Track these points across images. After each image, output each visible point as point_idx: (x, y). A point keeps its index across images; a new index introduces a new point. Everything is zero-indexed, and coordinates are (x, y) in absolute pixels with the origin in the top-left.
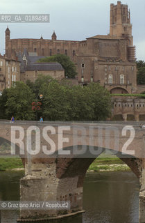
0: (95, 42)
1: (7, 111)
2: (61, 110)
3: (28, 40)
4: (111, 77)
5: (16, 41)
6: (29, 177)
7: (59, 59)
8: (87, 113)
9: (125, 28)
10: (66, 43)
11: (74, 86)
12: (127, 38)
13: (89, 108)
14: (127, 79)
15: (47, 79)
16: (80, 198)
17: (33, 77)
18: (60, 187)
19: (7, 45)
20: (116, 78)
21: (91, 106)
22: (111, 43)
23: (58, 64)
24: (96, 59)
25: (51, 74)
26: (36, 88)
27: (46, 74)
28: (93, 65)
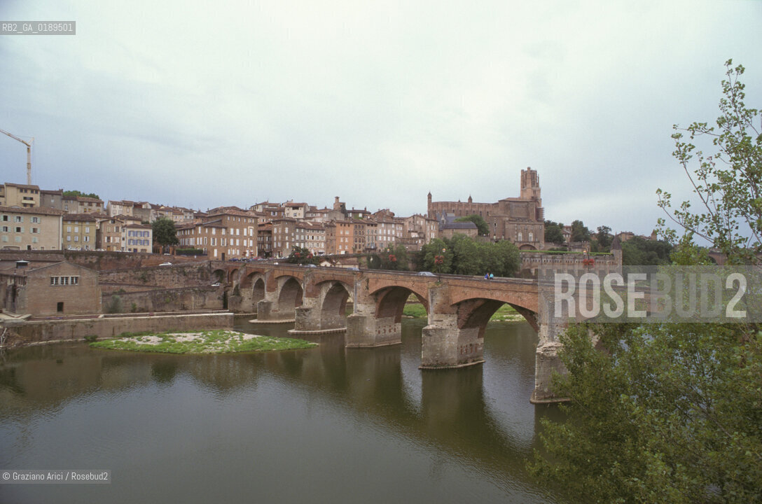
0: (507, 204)
1: (426, 265)
2: (474, 264)
3: (447, 203)
4: (520, 235)
5: (437, 204)
6: (430, 327)
7: (473, 219)
8: (497, 267)
9: (534, 192)
10: (481, 205)
11: (487, 243)
12: (536, 200)
13: (499, 263)
14: (535, 237)
15: (462, 237)
16: (481, 348)
17: (449, 234)
18: (461, 338)
19: (429, 207)
20: (526, 236)
21: (502, 261)
22: (520, 204)
23: (472, 223)
24: (507, 219)
25: (466, 232)
26: (451, 245)
27: (461, 232)
28: (504, 224)
